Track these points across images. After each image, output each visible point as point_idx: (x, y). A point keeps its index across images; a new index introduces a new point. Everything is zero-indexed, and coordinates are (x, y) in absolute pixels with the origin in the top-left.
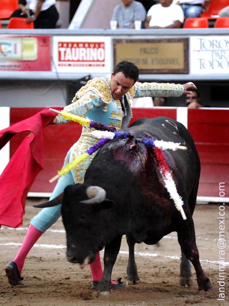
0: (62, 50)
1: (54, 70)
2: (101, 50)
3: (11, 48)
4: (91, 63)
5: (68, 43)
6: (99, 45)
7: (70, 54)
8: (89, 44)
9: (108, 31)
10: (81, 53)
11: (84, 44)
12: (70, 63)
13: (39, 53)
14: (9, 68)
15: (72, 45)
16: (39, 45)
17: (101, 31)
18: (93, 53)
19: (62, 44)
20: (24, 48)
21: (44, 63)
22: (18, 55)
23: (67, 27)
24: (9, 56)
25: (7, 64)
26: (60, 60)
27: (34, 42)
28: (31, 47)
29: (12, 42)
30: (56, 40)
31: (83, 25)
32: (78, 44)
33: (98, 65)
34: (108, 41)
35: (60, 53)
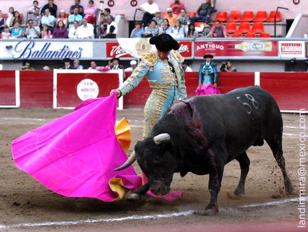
0: (283, 47)
1: (279, 55)
2: (300, 47)
3: (260, 46)
4: (296, 53)
5: (285, 44)
6: (299, 45)
7: (286, 49)
8: (295, 44)
9: (303, 39)
10: (291, 48)
11: (292, 44)
12: (286, 53)
13: (273, 48)
14: (260, 55)
15: (287, 45)
16: (273, 45)
17: (300, 38)
18: (297, 48)
19: (283, 45)
20: (266, 46)
21: (275, 52)
22: (263, 49)
23: (285, 37)
24: (259, 49)
25: (259, 53)
26: (282, 51)
27: (270, 43)
28: (269, 46)
29: (261, 43)
30: (280, 43)
31: (292, 36)
32: (290, 44)
33: (299, 54)
34: (303, 43)
35: (282, 48)
